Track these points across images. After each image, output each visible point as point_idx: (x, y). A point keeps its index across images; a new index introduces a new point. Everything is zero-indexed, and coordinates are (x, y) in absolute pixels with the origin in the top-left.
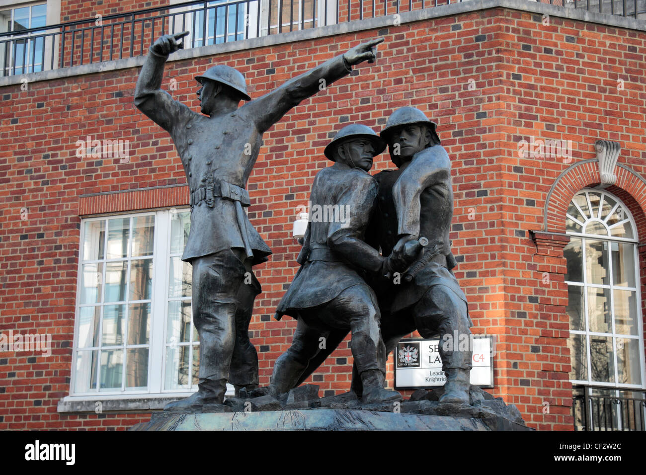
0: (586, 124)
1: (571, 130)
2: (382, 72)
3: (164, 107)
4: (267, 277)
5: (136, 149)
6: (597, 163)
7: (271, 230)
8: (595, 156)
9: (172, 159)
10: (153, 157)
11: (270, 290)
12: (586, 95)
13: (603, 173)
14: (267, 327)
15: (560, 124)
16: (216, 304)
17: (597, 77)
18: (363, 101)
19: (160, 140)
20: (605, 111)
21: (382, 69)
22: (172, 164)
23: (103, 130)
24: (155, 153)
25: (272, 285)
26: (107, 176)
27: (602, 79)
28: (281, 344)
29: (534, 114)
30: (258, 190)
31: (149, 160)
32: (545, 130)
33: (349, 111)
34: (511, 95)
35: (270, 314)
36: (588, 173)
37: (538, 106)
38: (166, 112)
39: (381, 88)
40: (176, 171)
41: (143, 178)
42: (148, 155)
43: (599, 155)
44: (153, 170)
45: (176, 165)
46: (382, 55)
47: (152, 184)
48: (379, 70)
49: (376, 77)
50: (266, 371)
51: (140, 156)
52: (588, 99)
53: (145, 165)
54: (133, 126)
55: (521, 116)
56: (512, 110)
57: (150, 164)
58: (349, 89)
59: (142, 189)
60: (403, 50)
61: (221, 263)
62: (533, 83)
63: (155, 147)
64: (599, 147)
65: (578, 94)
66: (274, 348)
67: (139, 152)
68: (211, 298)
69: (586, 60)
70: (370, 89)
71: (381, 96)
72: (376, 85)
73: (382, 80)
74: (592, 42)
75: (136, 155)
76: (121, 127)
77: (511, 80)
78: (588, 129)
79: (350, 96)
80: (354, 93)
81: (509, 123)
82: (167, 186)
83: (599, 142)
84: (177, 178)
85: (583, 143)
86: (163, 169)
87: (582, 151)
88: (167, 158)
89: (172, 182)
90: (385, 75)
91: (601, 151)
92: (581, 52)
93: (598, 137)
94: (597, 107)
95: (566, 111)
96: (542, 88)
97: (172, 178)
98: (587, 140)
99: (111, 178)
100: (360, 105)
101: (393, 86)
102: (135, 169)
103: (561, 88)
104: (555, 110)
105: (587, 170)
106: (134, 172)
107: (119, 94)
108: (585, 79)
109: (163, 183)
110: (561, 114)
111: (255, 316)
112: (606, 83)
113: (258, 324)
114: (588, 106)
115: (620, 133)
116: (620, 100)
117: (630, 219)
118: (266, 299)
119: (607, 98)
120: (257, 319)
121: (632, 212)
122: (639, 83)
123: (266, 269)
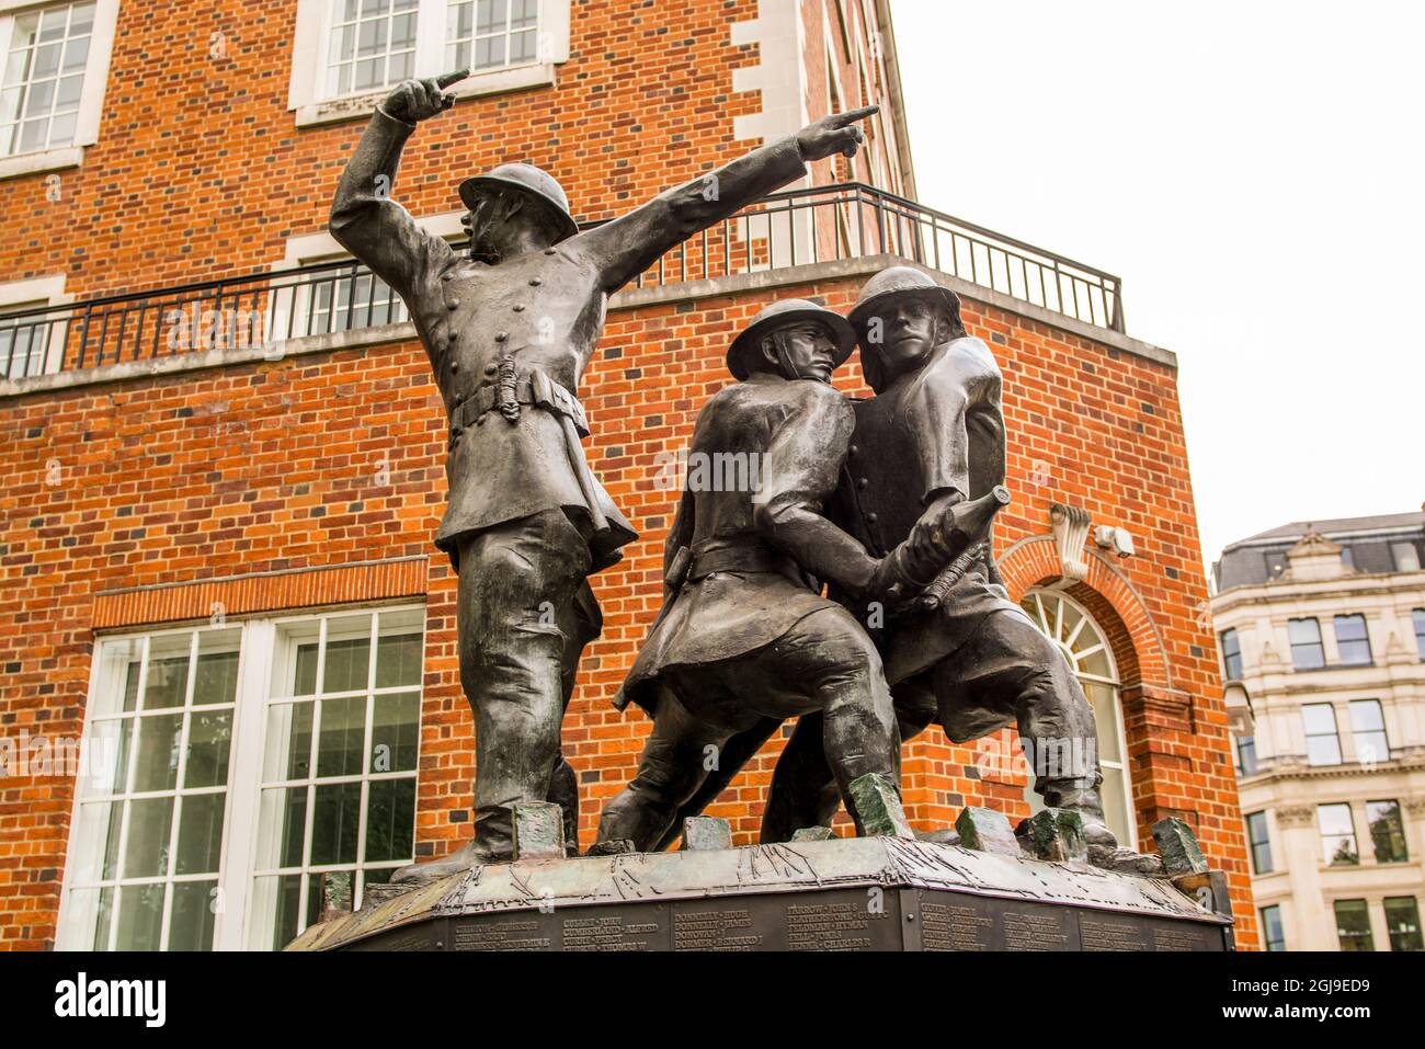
2: (684, 373)
3: (395, 235)
5: (213, 508)
6: (1054, 541)
8: (1050, 530)
9: (282, 523)
10: (246, 521)
12: (1029, 430)
13: (1065, 560)
16: (522, 635)
17: (1042, 403)
18: (650, 422)
19: (259, 491)
20: (1060, 459)
21: (684, 367)
22: (282, 534)
23: (151, 475)
24: (249, 515)
26: (153, 555)
27: (1051, 407)
31: (236, 527)
33: (625, 438)
36: (1042, 559)
38: (401, 246)
39: (683, 399)
40: (290, 545)
41: (223, 558)
42: (236, 517)
43: (1058, 529)
44: (245, 545)
45: (289, 534)
46: (684, 344)
47: (240, 570)
48: (678, 370)
49: (674, 382)
51: (220, 519)
52: (1032, 437)
53: (229, 535)
54: (208, 467)
57: (239, 533)
58: (624, 401)
59: (220, 579)
60: (722, 337)
61: (537, 540)
63: (250, 503)
64: (1056, 516)
65: (1016, 425)
67: (218, 513)
68: (511, 621)
69: (1024, 374)
70: (663, 401)
71: (684, 413)
72: (673, 394)
73: (684, 387)
74: (1030, 348)
75: (212, 518)
76: (186, 469)
79: (626, 413)
80: (632, 407)
82: (270, 573)
83: (1055, 509)
84: (290, 557)
85: (1031, 507)
86: (264, 542)
87: (1031, 521)
88: (272, 523)
89: (278, 565)
90: (689, 379)
91: (1060, 523)
92: (1015, 360)
93: (1053, 500)
94: (1047, 452)
97: (280, 557)
98: (1038, 502)
99: (160, 559)
100: (644, 428)
101: (704, 396)
102: (208, 542)
105: (1041, 553)
106: (207, 549)
107: (187, 412)
108: (1025, 405)
109: (263, 566)
111: (437, 813)
112: (1057, 415)
113: (443, 829)
114: (1033, 448)
115: (1083, 498)
116: (1078, 444)
117: (1103, 645)
118: (460, 779)
119: (1060, 439)
120: (442, 817)
121: (1108, 634)
122: (1103, 422)
123: (462, 723)
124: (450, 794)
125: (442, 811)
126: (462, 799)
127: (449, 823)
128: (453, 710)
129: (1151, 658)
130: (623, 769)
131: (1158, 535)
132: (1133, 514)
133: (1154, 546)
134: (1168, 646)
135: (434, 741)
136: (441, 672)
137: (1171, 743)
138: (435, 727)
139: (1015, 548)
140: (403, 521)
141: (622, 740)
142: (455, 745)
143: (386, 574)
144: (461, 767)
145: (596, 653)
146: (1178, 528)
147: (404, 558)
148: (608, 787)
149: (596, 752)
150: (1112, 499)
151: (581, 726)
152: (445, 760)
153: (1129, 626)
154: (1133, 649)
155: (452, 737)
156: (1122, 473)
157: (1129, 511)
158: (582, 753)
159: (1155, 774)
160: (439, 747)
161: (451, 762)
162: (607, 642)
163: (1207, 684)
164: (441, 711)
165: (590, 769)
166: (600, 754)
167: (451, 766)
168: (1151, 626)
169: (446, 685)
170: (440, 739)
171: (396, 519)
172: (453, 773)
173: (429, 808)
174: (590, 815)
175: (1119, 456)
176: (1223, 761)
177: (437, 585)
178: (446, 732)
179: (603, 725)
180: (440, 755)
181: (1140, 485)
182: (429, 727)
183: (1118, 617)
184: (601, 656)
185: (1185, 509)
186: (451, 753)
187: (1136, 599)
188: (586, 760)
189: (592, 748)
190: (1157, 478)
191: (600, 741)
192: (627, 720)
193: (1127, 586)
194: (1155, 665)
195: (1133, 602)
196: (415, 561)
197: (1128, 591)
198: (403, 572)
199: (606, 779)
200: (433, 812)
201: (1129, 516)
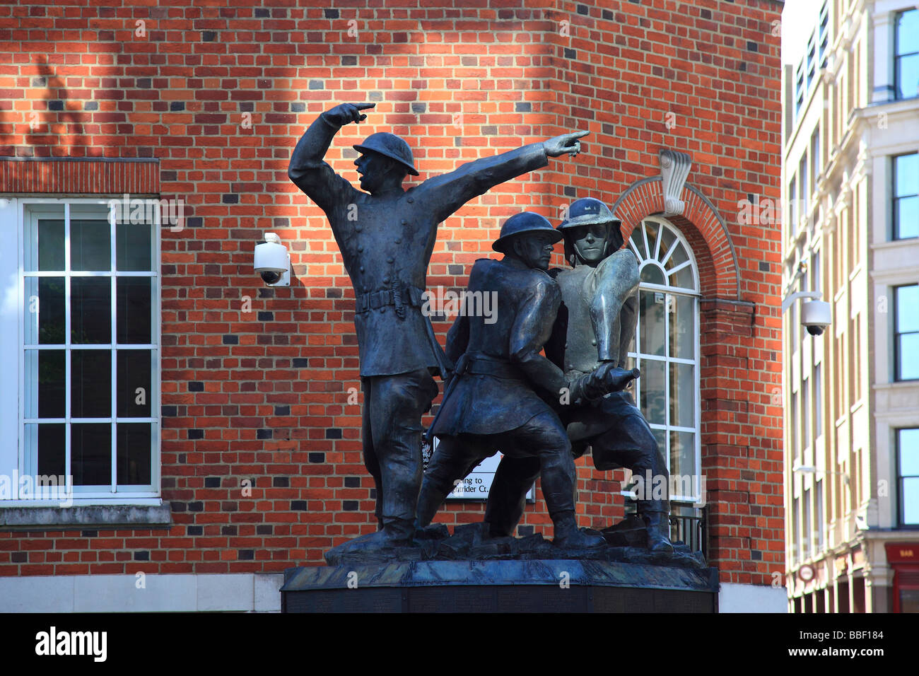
0: (650, 126)
1: (633, 133)
2: (375, 19)
4: (196, 322)
6: (661, 183)
7: (200, 248)
8: (659, 172)
11: (203, 343)
12: (650, 82)
13: (668, 197)
14: (199, 400)
15: (620, 125)
16: (407, 431)
17: (665, 55)
18: (346, 61)
20: (672, 105)
21: (375, 14)
25: (206, 335)
27: (670, 58)
28: (222, 429)
29: (590, 109)
30: (178, 181)
32: (602, 133)
33: (325, 73)
34: (563, 80)
35: (203, 381)
36: (650, 196)
37: (595, 98)
39: (375, 43)
43: (665, 171)
48: (370, 15)
49: (366, 26)
50: (199, 469)
52: (652, 88)
55: (575, 112)
56: (564, 104)
58: (324, 38)
61: (416, 385)
62: (589, 63)
64: (665, 160)
65: (641, 79)
66: (211, 434)
68: (402, 425)
70: (357, 43)
71: (375, 56)
72: (366, 38)
73: (375, 32)
77: (564, 58)
78: (652, 132)
79: (326, 49)
80: (331, 45)
81: (561, 123)
83: (665, 152)
85: (645, 152)
87: (644, 165)
90: (379, 25)
91: (668, 166)
93: (664, 145)
94: (663, 100)
95: (627, 105)
96: (601, 71)
98: (651, 148)
100: (341, 66)
101: (392, 43)
103: (621, 71)
104: (614, 104)
105: (649, 192)
108: (650, 59)
110: (621, 109)
111: (178, 382)
112: (675, 64)
113: (184, 396)
114: (652, 98)
115: (688, 138)
116: (689, 89)
117: (691, 261)
118: (196, 357)
119: (675, 87)
120: (182, 386)
121: (695, 252)
122: (712, 65)
123: (195, 310)
124: (187, 368)
125: (182, 381)
126: (198, 372)
127: (188, 392)
128: (187, 298)
129: (727, 276)
130: (325, 358)
131: (746, 165)
132: (726, 149)
133: (742, 176)
134: (742, 263)
135: (173, 323)
136: (176, 264)
137: (734, 346)
138: (173, 311)
139: (631, 190)
140: (134, 124)
141: (325, 335)
142: (190, 328)
143: (122, 172)
144: (196, 346)
145: (303, 261)
146: (764, 157)
147: (138, 158)
148: (313, 372)
149: (304, 343)
150: (712, 138)
151: (293, 321)
152: (183, 340)
153: (712, 249)
154: (714, 269)
155: (188, 321)
156: (723, 111)
157: (724, 147)
158: (293, 343)
159: (718, 372)
160: (177, 328)
161: (188, 341)
162: (312, 252)
163: (770, 294)
164: (178, 298)
165: (300, 357)
166: (307, 345)
167: (188, 345)
168: (730, 249)
169: (180, 276)
170: (178, 322)
171: (128, 122)
172: (190, 352)
173: (171, 379)
174: (300, 393)
175: (722, 96)
176: (774, 359)
177: (168, 187)
178: (182, 317)
179: (310, 322)
180: (178, 335)
181: (736, 120)
182: (168, 310)
183: (705, 242)
184: (307, 264)
185: (772, 139)
186: (187, 334)
187: (721, 225)
188: (297, 349)
189: (300, 340)
190: (752, 112)
191: (307, 335)
192: (328, 319)
193: (715, 214)
194: (729, 281)
195: (719, 227)
196: (147, 163)
197: (715, 218)
198: (138, 172)
199: (312, 366)
200: (174, 382)
201: (724, 151)
